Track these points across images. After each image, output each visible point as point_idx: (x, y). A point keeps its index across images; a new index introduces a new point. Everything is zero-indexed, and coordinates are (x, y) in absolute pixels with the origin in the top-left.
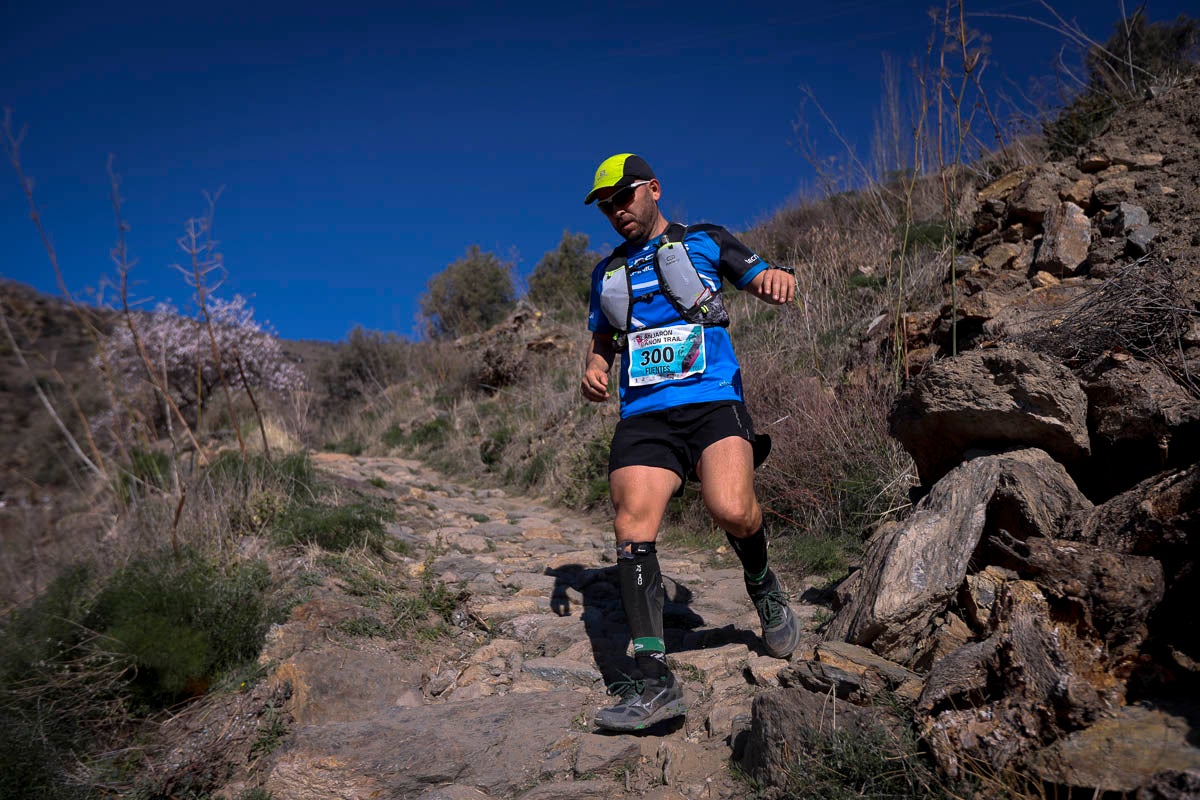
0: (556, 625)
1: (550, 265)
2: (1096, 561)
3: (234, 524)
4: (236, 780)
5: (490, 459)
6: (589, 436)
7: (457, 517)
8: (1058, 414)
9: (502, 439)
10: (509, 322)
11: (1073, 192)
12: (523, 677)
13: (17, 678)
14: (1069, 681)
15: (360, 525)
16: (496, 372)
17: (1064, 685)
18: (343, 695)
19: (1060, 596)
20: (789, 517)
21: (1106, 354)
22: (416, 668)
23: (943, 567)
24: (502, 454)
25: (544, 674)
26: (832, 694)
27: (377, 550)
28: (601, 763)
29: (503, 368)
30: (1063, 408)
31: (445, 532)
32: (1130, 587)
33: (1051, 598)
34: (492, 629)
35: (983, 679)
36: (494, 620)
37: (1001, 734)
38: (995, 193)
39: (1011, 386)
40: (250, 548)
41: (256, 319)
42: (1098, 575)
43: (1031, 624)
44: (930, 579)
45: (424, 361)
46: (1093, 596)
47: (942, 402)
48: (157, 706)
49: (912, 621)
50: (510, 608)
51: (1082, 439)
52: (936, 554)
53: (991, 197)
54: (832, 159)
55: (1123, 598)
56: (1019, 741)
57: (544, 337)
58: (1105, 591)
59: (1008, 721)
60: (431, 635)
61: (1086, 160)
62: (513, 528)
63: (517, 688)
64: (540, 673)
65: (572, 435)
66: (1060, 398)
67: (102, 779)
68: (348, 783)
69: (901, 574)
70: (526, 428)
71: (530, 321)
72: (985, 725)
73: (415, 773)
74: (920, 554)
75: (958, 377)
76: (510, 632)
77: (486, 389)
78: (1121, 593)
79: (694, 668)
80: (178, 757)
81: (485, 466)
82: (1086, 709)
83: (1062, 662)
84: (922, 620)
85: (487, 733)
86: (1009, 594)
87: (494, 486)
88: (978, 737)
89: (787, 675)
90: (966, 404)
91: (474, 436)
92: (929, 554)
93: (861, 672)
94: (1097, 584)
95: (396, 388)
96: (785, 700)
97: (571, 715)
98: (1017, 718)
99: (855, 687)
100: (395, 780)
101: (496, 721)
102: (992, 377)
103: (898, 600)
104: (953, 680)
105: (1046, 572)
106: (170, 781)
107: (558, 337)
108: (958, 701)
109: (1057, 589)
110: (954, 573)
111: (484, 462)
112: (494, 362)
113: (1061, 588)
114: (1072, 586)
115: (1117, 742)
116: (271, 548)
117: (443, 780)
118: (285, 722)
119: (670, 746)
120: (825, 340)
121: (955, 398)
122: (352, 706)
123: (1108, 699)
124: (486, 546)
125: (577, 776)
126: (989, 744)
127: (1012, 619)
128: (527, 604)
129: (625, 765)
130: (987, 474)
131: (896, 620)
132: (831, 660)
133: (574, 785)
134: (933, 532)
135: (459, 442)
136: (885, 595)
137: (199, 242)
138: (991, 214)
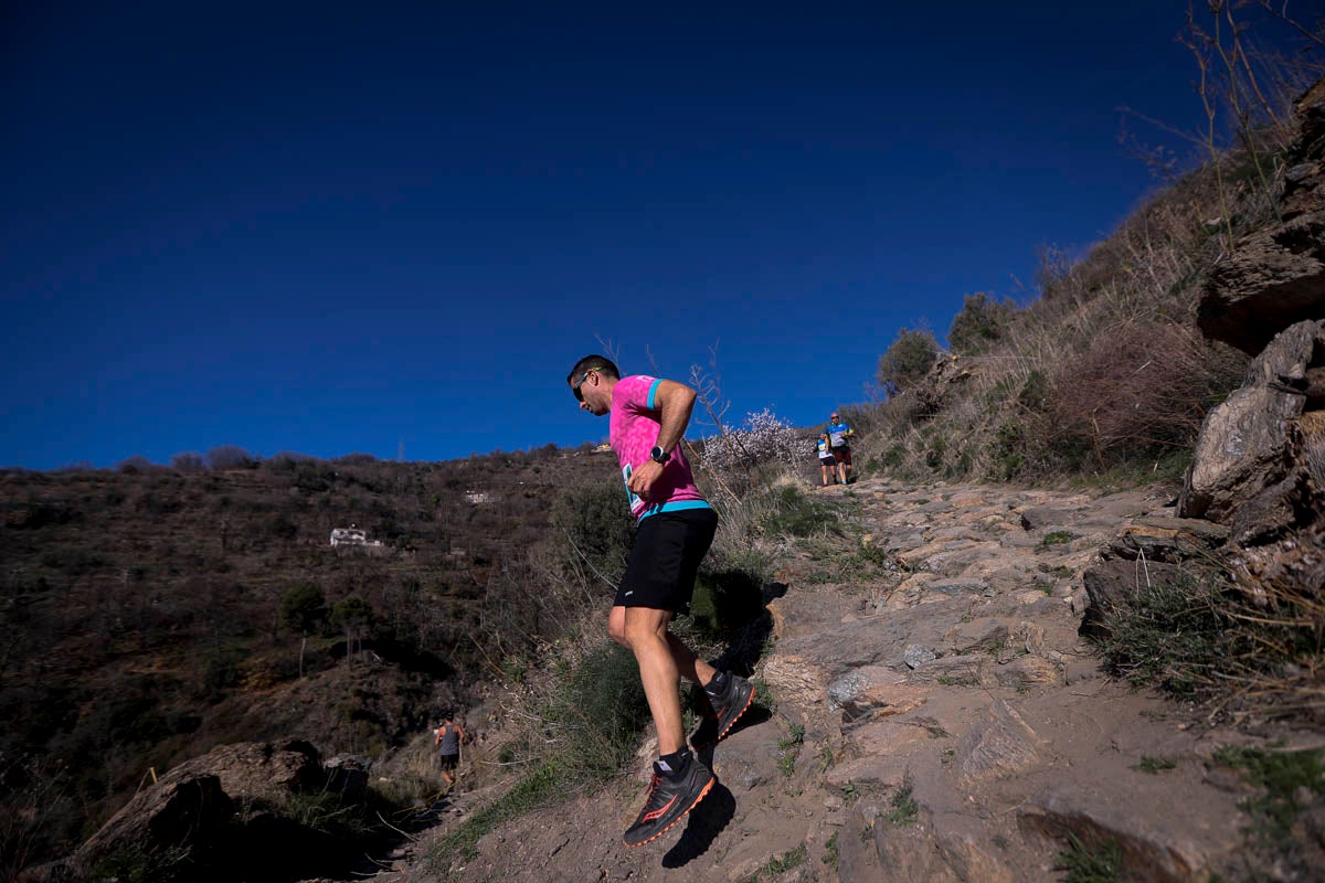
1: (960, 322)
3: (750, 533)
5: (934, 462)
7: (907, 505)
9: (939, 447)
10: (935, 370)
12: (931, 594)
15: (819, 519)
16: (928, 404)
18: (807, 621)
20: (1174, 441)
22: (857, 599)
23: (1264, 431)
24: (942, 458)
25: (945, 590)
26: (1141, 558)
27: (838, 532)
28: (975, 642)
29: (933, 399)
31: (900, 515)
34: (912, 568)
35: (1290, 515)
36: (912, 562)
37: (1310, 559)
39: (1313, 249)
40: (759, 545)
41: (778, 418)
44: (1250, 445)
45: (884, 414)
47: (1243, 290)
49: (1246, 484)
50: (923, 551)
52: (1255, 423)
53: (1313, 102)
54: (1160, 148)
57: (960, 371)
59: (1317, 545)
60: (870, 578)
62: (946, 503)
63: (923, 601)
64: (940, 589)
68: (804, 670)
69: (1216, 448)
70: (955, 435)
71: (949, 364)
72: (1291, 554)
73: (844, 661)
74: (1235, 426)
75: (1248, 263)
76: (925, 567)
77: (924, 418)
79: (1064, 567)
81: (931, 469)
84: (1256, 483)
85: (895, 632)
86: (1297, 429)
87: (938, 481)
88: (1284, 565)
89: (1106, 552)
90: (1267, 283)
91: (920, 451)
92: (1246, 424)
93: (1173, 535)
95: (871, 434)
96: (1107, 572)
97: (960, 615)
99: (1172, 549)
100: (831, 667)
101: (904, 624)
102: (1287, 250)
103: (1215, 470)
104: (1258, 521)
107: (971, 368)
108: (1260, 540)
110: (1277, 433)
111: (930, 466)
112: (924, 397)
117: (863, 664)
119: (1030, 624)
120: (1175, 291)
121: (1253, 283)
122: (813, 627)
125: (959, 653)
126: (1298, 570)
127: (1306, 451)
128: (936, 546)
129: (995, 642)
130: (1299, 336)
131: (1220, 489)
132: (1142, 531)
133: (951, 659)
134: (1248, 404)
135: (912, 458)
136: (1201, 469)
137: (699, 378)
138: (1319, 118)
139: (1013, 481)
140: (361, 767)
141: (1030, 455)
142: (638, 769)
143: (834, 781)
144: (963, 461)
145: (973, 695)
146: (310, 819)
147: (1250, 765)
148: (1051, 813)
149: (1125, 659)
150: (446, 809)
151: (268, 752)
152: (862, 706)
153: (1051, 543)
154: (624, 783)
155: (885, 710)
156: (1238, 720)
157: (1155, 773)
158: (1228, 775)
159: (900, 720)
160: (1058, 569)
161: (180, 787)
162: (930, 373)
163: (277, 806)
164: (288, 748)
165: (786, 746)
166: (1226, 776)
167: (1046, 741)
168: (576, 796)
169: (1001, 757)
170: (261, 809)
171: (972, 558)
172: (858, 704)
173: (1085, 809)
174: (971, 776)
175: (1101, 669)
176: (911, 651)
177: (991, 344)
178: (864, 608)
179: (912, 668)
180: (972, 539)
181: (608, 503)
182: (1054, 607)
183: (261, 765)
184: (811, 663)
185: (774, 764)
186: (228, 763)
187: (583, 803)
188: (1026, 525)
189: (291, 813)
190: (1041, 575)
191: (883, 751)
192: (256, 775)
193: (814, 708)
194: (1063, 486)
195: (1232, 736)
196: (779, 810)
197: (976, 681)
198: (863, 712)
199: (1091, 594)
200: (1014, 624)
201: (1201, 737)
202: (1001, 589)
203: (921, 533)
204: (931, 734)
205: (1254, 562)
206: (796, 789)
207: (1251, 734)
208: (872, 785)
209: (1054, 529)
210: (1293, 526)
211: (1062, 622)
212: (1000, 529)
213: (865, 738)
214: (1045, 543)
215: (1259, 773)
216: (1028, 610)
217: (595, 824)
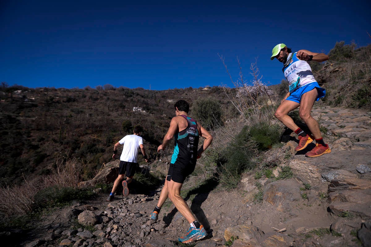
0: (362, 134)
1: (332, 52)
4: (282, 164)
6: (357, 90)
7: (318, 113)
10: (323, 68)
12: (354, 146)
13: (240, 144)
16: (322, 80)
24: (327, 98)
25: (362, 146)
29: (324, 78)
34: (340, 136)
36: (339, 134)
48: (263, 150)
50: (344, 131)
57: (335, 69)
62: (336, 114)
64: (359, 145)
65: (350, 90)
67: (256, 161)
68: (309, 166)
70: (333, 91)
71: (329, 66)
73: (328, 166)
76: (345, 136)
80: (270, 159)
81: (323, 102)
85: (347, 159)
87: (327, 106)
100: (322, 167)
101: (350, 156)
106: (269, 163)
107: (339, 68)
112: (321, 78)
116: (278, 121)
117: (336, 168)
118: (290, 154)
124: (329, 118)
137: (254, 67)
139: (362, 108)
140: (148, 168)
142: (243, 187)
143: (338, 209)
144: (338, 100)
152: (342, 184)
154: (239, 190)
155: (356, 187)
161: (112, 169)
162: (322, 69)
165: (302, 189)
168: (223, 191)
172: (340, 182)
177: (348, 60)
179: (361, 173)
180: (364, 128)
184: (312, 164)
187: (227, 194)
191: (360, 202)
193: (315, 180)
198: (342, 185)
203: (335, 123)
206: (309, 204)
217: (231, 200)
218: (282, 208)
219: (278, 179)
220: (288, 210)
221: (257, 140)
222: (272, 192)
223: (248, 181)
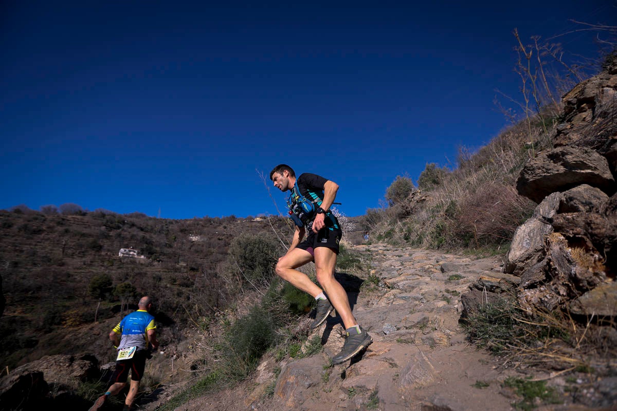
1: (424, 175)
2: (586, 218)
5: (407, 238)
7: (393, 257)
8: (589, 167)
9: (410, 231)
10: (411, 196)
11: (609, 84)
12: (398, 300)
14: (576, 270)
15: (353, 261)
16: (406, 211)
17: (575, 272)
19: (571, 236)
21: (610, 138)
23: (538, 238)
25: (404, 298)
26: (485, 290)
27: (360, 268)
29: (408, 210)
30: (591, 165)
31: (389, 261)
32: (608, 226)
33: (567, 238)
34: (391, 287)
35: (544, 276)
36: (392, 284)
37: (550, 296)
38: (571, 97)
39: (562, 162)
42: (589, 224)
43: (559, 249)
44: (533, 244)
45: (387, 214)
46: (589, 233)
47: (534, 177)
49: (529, 261)
50: (397, 280)
51: (608, 175)
52: (535, 234)
53: (569, 98)
54: (510, 109)
55: (605, 231)
56: (558, 298)
57: (421, 198)
58: (595, 230)
59: (552, 290)
60: (372, 290)
61: (613, 70)
62: (410, 257)
63: (394, 303)
64: (402, 298)
66: (588, 161)
67: (284, 333)
69: (519, 243)
70: (417, 226)
71: (417, 194)
72: (542, 293)
74: (527, 235)
75: (537, 165)
76: (397, 287)
77: (404, 217)
78: (604, 230)
79: (456, 291)
81: (405, 241)
82: (587, 281)
83: (573, 262)
84: (534, 260)
85: (380, 317)
86: (548, 239)
87: (408, 247)
88: (540, 298)
89: (471, 286)
90: (544, 174)
91: (401, 232)
92: (532, 235)
93: (498, 281)
94: (589, 228)
95: (380, 223)
96: (471, 296)
97: (409, 310)
98: (556, 289)
99: (497, 287)
101: (384, 313)
102: (552, 161)
103: (518, 254)
104: (531, 278)
105: (563, 227)
106: (297, 333)
107: (426, 197)
108: (532, 286)
109: (570, 234)
111: (405, 239)
112: (405, 208)
113: (571, 232)
114: (576, 230)
115: (609, 294)
119: (438, 317)
120: (512, 171)
123: (601, 276)
125: (407, 328)
126: (544, 301)
127: (551, 249)
128: (403, 278)
129: (423, 324)
130: (554, 199)
131: (520, 261)
132: (486, 278)
133: (403, 331)
134: (533, 226)
135: (398, 235)
136: (512, 252)
138: (571, 105)
139: (440, 249)
141: (447, 239)
142: (256, 376)
143: (345, 386)
144: (419, 239)
145: (411, 348)
146: (89, 396)
147: (518, 386)
148: (435, 405)
149: (475, 335)
150: (161, 392)
151: (72, 360)
153: (452, 279)
154: (249, 383)
155: (372, 353)
156: (517, 366)
157: (481, 388)
158: (509, 391)
159: (378, 358)
160: (453, 292)
161: (21, 377)
162: (409, 197)
163: (72, 388)
164: (83, 359)
165: (326, 368)
166: (508, 391)
167: (438, 372)
168: (225, 389)
169: (418, 378)
170: (64, 390)
171: (417, 284)
173: (449, 404)
174: (404, 386)
175: (466, 339)
176: (386, 326)
178: (368, 305)
179: (386, 334)
180: (419, 275)
181: (257, 246)
182: (449, 309)
183: (67, 366)
185: (320, 377)
186: (49, 365)
187: (228, 393)
188: (442, 270)
189: (80, 393)
190: (446, 294)
191: (369, 373)
192: (64, 372)
194: (460, 253)
195: (513, 373)
196: (320, 399)
197: (413, 342)
199: (464, 305)
200: (432, 316)
201: (501, 373)
202: (429, 299)
203: (397, 271)
204: (391, 366)
205: (528, 296)
206: (329, 390)
207: (521, 372)
208: (362, 389)
209: (454, 273)
210: (545, 281)
211: (452, 316)
212: (431, 271)
213: (361, 366)
214: (449, 279)
215: (521, 390)
216: (439, 309)
217: (233, 402)
218: (294, 401)
219: (303, 357)
220: (300, 402)
221: (288, 299)
222: (285, 378)
223: (265, 367)
